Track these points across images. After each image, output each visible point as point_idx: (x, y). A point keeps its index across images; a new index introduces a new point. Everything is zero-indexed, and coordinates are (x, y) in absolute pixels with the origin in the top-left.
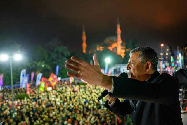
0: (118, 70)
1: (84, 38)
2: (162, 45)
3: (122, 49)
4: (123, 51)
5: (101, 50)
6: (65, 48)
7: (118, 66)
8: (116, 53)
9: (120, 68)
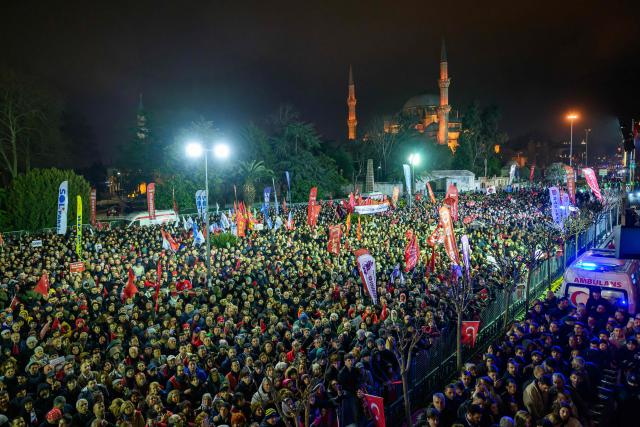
0: (439, 187)
1: (352, 104)
2: (573, 117)
3: (451, 130)
4: (454, 135)
5: (395, 131)
6: (309, 127)
7: (439, 175)
8: (436, 140)
9: (444, 180)
